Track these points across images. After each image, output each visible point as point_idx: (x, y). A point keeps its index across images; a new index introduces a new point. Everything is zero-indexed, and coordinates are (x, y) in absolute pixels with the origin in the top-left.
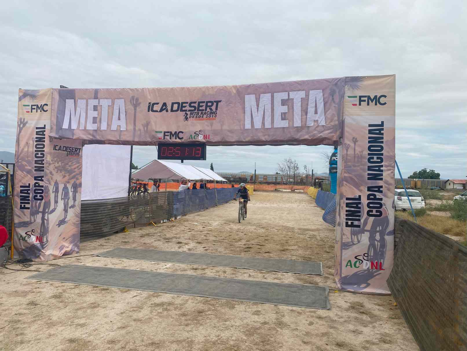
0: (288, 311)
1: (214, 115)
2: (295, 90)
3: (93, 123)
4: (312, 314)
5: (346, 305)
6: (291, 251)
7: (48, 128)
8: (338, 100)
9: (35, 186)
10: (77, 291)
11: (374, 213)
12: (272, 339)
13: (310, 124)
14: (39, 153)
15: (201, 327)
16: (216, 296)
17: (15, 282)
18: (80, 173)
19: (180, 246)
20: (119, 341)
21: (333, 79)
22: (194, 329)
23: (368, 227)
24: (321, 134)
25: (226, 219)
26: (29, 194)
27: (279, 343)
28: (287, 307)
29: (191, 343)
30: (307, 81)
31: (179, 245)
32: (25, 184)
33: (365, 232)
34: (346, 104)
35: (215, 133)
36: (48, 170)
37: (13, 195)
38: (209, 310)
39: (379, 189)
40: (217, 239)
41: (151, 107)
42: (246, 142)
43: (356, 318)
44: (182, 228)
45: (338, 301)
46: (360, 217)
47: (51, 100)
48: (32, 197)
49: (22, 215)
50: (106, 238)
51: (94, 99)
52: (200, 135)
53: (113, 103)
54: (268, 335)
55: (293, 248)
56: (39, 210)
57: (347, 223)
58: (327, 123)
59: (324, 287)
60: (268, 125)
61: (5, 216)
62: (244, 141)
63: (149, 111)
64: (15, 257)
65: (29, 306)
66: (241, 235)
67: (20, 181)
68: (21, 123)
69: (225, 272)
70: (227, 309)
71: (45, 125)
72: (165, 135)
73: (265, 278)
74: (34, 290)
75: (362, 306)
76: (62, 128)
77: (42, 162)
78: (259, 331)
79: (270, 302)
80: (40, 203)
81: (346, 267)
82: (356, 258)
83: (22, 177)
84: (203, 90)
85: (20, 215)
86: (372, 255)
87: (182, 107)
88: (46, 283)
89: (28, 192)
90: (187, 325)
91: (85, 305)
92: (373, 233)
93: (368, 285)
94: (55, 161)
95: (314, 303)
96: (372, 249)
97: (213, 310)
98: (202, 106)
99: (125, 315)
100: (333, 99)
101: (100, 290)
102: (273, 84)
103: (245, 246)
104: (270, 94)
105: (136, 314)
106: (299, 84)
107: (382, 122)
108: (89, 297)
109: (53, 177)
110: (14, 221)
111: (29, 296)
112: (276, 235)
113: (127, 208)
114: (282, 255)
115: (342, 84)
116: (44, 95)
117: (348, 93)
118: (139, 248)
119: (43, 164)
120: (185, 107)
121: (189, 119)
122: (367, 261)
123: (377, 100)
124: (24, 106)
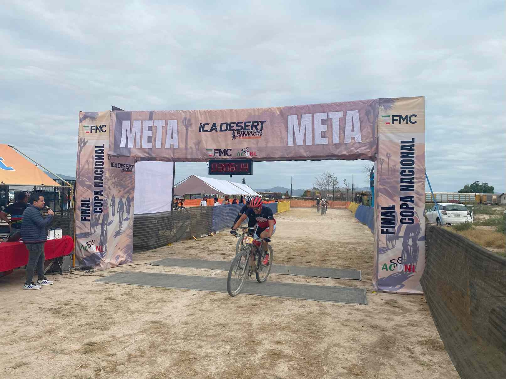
0: (330, 306)
1: (259, 134)
2: (333, 110)
3: (148, 142)
4: (351, 307)
5: (381, 302)
6: (332, 261)
7: (107, 146)
8: (373, 120)
9: (95, 200)
10: (143, 291)
11: (407, 220)
12: (317, 323)
13: (348, 141)
14: (99, 170)
15: (256, 315)
16: (265, 294)
17: (87, 284)
18: (133, 188)
19: (225, 257)
20: (192, 323)
21: (368, 100)
22: (251, 316)
23: (402, 234)
24: (358, 150)
26: (89, 207)
27: (323, 326)
28: (329, 303)
29: (250, 325)
30: (344, 102)
31: (223, 256)
32: (85, 198)
33: (399, 238)
34: (380, 123)
35: (261, 150)
36: (106, 185)
37: (74, 208)
38: (261, 304)
39: (411, 199)
41: (202, 128)
42: (289, 158)
43: (390, 311)
44: (223, 242)
45: (374, 299)
46: (394, 224)
47: (109, 122)
48: (92, 210)
49: (82, 226)
50: (152, 250)
51: (149, 120)
52: (247, 152)
53: (166, 123)
54: (314, 320)
55: (333, 258)
56: (99, 222)
57: (382, 230)
58: (363, 140)
59: (363, 290)
60: (309, 143)
61: (68, 228)
62: (287, 157)
63: (200, 131)
64: (76, 265)
65: (108, 301)
66: (281, 248)
67: (81, 196)
68: (82, 142)
70: (276, 303)
71: (104, 145)
72: (215, 153)
73: (308, 282)
74: (106, 290)
75: (395, 302)
76: (119, 148)
77: (101, 178)
78: (305, 318)
79: (314, 299)
80: (99, 217)
81: (382, 270)
82: (391, 261)
83: (83, 193)
84: (250, 111)
85: (82, 228)
86: (406, 258)
87: (231, 127)
88: (114, 285)
89: (88, 205)
90: (243, 314)
91: (153, 300)
92: (406, 237)
93: (402, 286)
94: (113, 177)
95: (352, 300)
96: (406, 253)
97: (264, 304)
98: (248, 126)
99: (191, 307)
100: (368, 118)
101: (162, 290)
102: (314, 106)
103: (286, 257)
104: (311, 114)
105: (199, 306)
106: (337, 105)
107: (413, 139)
108: (155, 294)
109: (111, 191)
110: (75, 232)
111: (104, 294)
112: (316, 247)
113: (170, 222)
114: (323, 265)
115: (377, 105)
116: (103, 117)
117: (382, 113)
118: (186, 258)
119: (102, 180)
120: (233, 126)
121: (236, 137)
122: (401, 265)
123: (408, 119)
124: (84, 127)
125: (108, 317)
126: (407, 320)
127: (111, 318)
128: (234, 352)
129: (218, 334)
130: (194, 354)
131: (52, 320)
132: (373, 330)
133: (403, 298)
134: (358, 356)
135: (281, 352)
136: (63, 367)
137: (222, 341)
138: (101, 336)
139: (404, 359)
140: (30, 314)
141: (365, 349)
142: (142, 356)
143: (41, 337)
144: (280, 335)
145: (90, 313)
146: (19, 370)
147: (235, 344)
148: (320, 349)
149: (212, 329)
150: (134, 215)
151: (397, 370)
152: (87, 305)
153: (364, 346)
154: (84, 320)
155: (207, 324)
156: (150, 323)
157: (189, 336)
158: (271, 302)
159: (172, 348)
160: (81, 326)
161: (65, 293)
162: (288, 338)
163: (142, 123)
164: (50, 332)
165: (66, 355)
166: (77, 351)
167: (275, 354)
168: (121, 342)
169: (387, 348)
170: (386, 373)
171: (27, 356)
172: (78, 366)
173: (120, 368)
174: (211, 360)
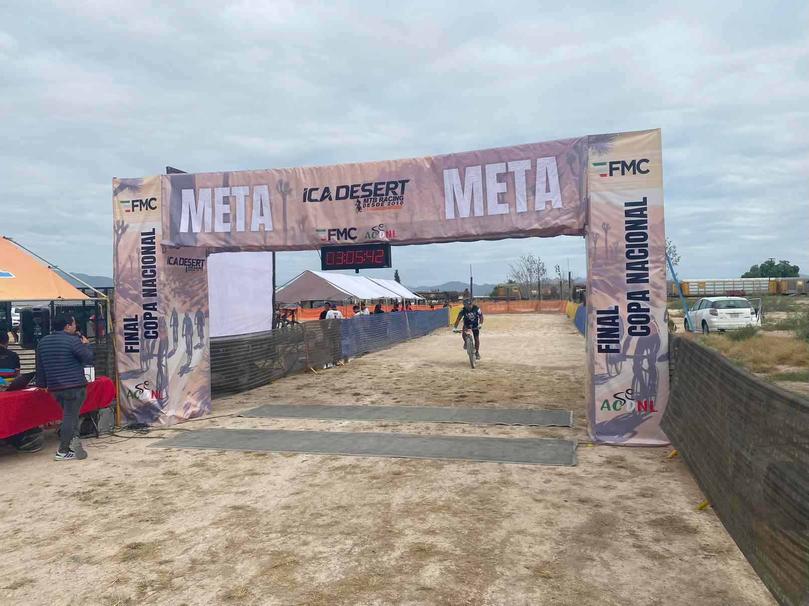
0: (517, 469)
1: (399, 201)
2: (515, 158)
3: (225, 222)
4: (550, 471)
5: (598, 460)
6: (528, 398)
7: (159, 232)
8: (579, 170)
9: (145, 318)
10: (225, 458)
11: (639, 330)
12: (493, 498)
13: (541, 207)
14: (149, 270)
15: (399, 489)
16: (417, 456)
17: (136, 451)
18: (206, 296)
19: (358, 399)
20: (296, 507)
21: (571, 140)
22: (390, 491)
23: (631, 352)
24: (558, 221)
25: (425, 359)
26: (137, 330)
27: (502, 502)
28: (516, 465)
29: (388, 505)
30: (532, 144)
31: (355, 398)
32: (130, 316)
33: (627, 359)
34: (591, 176)
35: (402, 227)
36: (161, 293)
37: (113, 333)
38: (409, 471)
39: (644, 295)
40: (413, 387)
41: (307, 196)
42: (448, 238)
43: (611, 474)
44: (358, 374)
45: (589, 456)
46: (619, 338)
47: (160, 192)
48: (142, 335)
49: (128, 361)
50: (245, 393)
51: (224, 187)
52: (381, 232)
53: (252, 191)
54: (489, 494)
55: (530, 394)
56: (154, 353)
57: (600, 347)
58: (565, 205)
59: (572, 442)
60: (479, 212)
61: (106, 364)
62: (445, 236)
63: (305, 201)
64: (122, 422)
65: (167, 476)
66: (450, 380)
67: (123, 312)
68: (119, 227)
69: (428, 428)
70: (432, 470)
71: (154, 229)
72: (330, 235)
73: (486, 434)
74: (166, 459)
75: (622, 459)
76: (179, 232)
77: (153, 283)
78: (476, 491)
79: (493, 460)
80: (153, 344)
81: (602, 409)
82: (615, 396)
83: (126, 307)
84: (382, 165)
85: (127, 362)
86: (639, 390)
87: (353, 192)
88: (179, 450)
89: (135, 327)
90: (379, 488)
91: (239, 472)
92: (637, 358)
93: (634, 434)
94: (171, 281)
95: (554, 459)
97: (414, 472)
98: (381, 189)
99: (297, 481)
100: (572, 169)
101: (254, 455)
102: (484, 152)
103: (456, 395)
104: (480, 167)
105: (311, 479)
106: (521, 150)
107: (645, 199)
108: (243, 463)
109: (170, 303)
110: (117, 370)
111: (163, 465)
112: (505, 378)
113: (271, 347)
114: (514, 404)
115: (584, 146)
116: (150, 185)
117: (594, 158)
118: (297, 403)
119: (155, 286)
120: (357, 191)
121: (363, 209)
122: (631, 401)
123: (635, 167)
124: (122, 202)
125: (166, 502)
126: (636, 488)
127: (170, 504)
128: (357, 549)
129: (336, 522)
130: (295, 556)
131: (76, 511)
132: (581, 506)
133: (635, 453)
134: (552, 548)
135: (432, 546)
136: (89, 583)
137: (341, 533)
138: (152, 533)
139: (624, 550)
140: (44, 502)
141: (565, 537)
142: (213, 562)
143: (57, 539)
144: (433, 520)
145: (138, 498)
146: (19, 591)
147: (360, 537)
148: (493, 540)
149: (327, 515)
150: (210, 338)
151: (610, 567)
152: (133, 484)
153: (563, 532)
154: (127, 509)
155: (321, 507)
156: (230, 509)
157: (289, 526)
158: (425, 468)
159: (262, 547)
160: (123, 517)
161: (102, 467)
162: (445, 524)
163: (213, 191)
164: (72, 530)
165: (95, 564)
166: (112, 558)
167: (422, 550)
168: (183, 541)
169: (600, 534)
170: (593, 572)
171: (33, 569)
172: (112, 582)
173: (177, 582)
174: (320, 564)
